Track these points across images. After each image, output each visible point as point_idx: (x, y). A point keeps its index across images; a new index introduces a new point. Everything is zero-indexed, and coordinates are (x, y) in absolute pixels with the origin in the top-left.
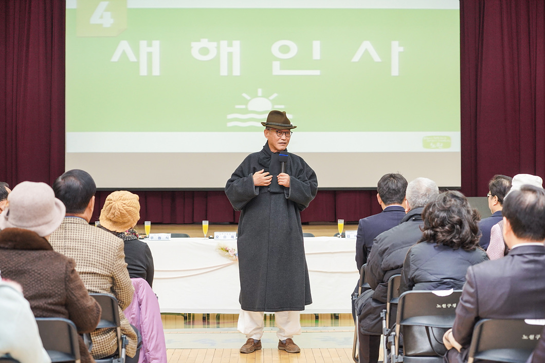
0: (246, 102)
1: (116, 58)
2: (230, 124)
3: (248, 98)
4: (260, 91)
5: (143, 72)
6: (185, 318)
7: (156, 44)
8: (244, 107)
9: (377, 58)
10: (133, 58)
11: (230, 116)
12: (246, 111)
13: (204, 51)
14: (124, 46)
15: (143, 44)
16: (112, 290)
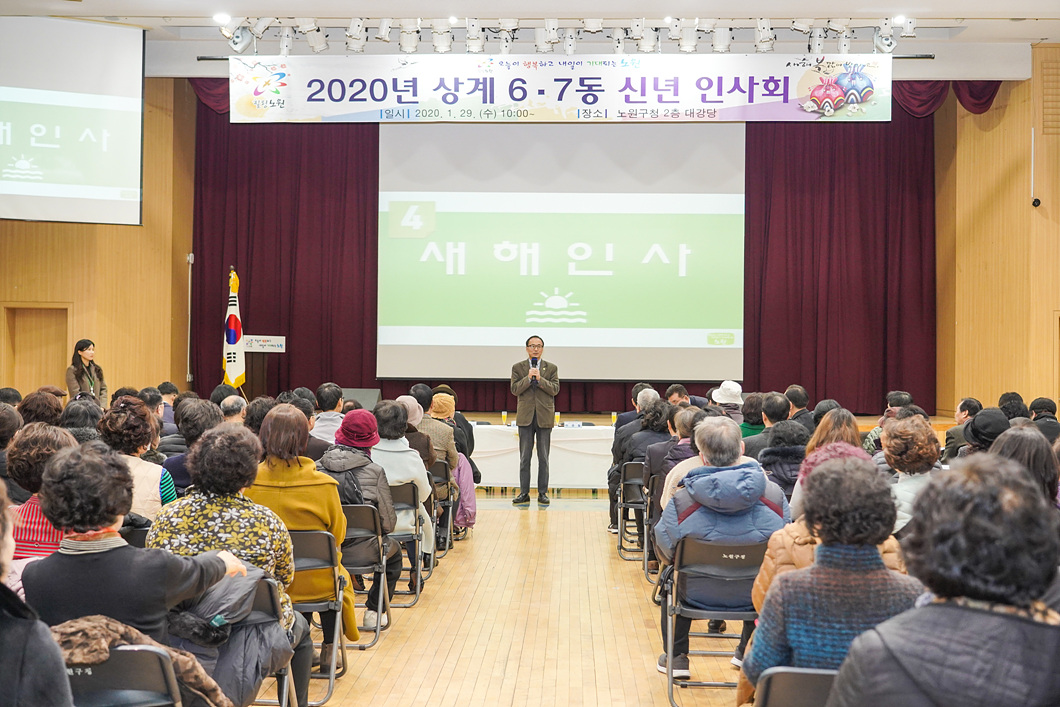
0: (544, 300)
1: (424, 258)
2: (528, 320)
3: (546, 296)
4: (557, 290)
5: (450, 271)
6: (487, 490)
7: (462, 245)
8: (541, 304)
9: (666, 260)
10: (440, 258)
11: (528, 313)
12: (543, 308)
13: (506, 252)
14: (432, 247)
15: (450, 245)
16: (446, 459)
